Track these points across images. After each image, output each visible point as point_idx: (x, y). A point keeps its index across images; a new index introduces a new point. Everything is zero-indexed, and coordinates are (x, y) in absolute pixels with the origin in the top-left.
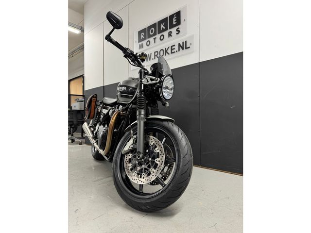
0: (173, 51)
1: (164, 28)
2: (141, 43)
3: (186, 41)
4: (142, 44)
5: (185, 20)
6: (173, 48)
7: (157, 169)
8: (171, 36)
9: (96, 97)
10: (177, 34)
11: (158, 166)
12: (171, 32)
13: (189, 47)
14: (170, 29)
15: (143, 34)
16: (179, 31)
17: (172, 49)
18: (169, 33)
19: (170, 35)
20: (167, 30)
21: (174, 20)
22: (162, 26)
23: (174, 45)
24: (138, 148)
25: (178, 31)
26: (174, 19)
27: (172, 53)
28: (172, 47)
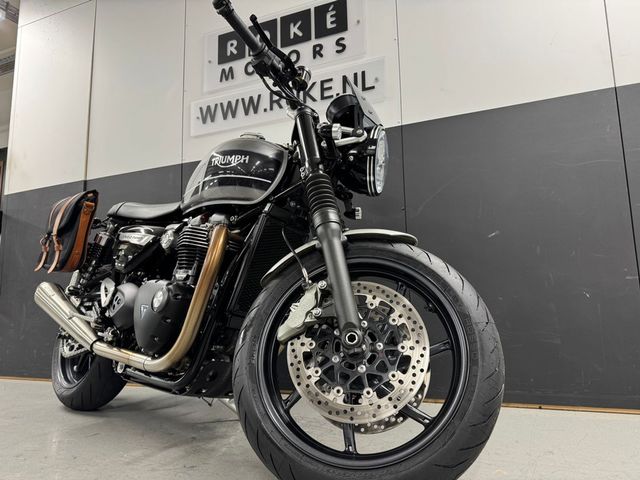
0: (326, 94)
1: (300, 34)
2: (226, 67)
3: (363, 73)
4: (231, 68)
5: (358, 22)
6: (326, 85)
7: (411, 371)
8: (321, 56)
9: (95, 200)
10: (338, 52)
11: (413, 362)
12: (321, 46)
13: (373, 87)
14: (316, 38)
15: (235, 43)
16: (344, 47)
17: (323, 90)
18: (315, 47)
19: (317, 52)
20: (309, 39)
21: (329, 19)
22: (294, 30)
23: (331, 80)
24: (341, 313)
25: (341, 47)
26: (328, 16)
27: (323, 98)
28: (322, 82)
